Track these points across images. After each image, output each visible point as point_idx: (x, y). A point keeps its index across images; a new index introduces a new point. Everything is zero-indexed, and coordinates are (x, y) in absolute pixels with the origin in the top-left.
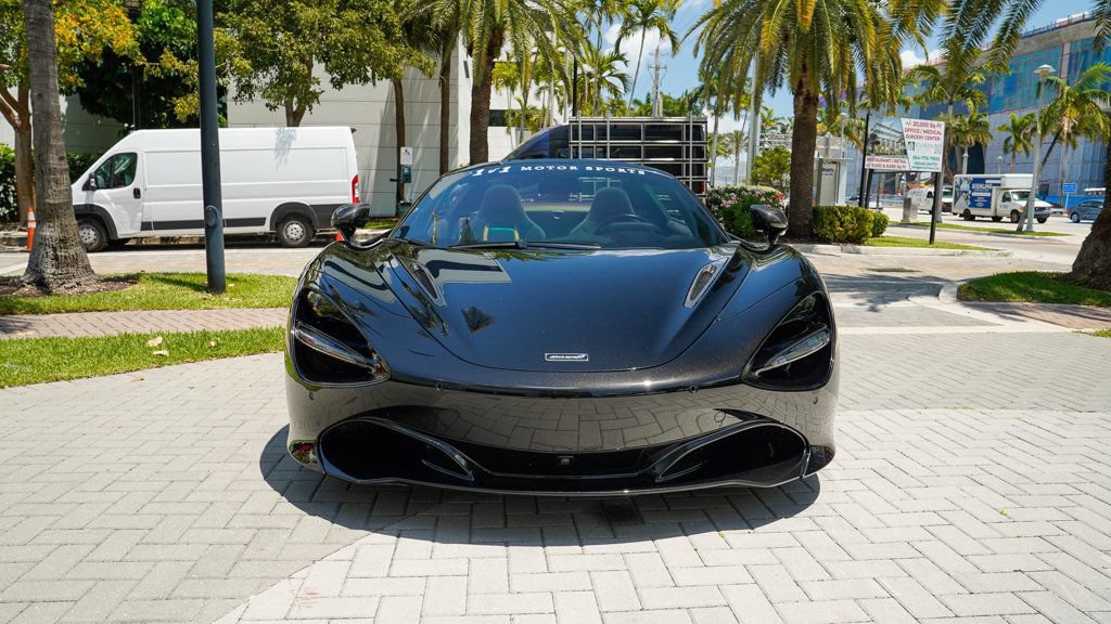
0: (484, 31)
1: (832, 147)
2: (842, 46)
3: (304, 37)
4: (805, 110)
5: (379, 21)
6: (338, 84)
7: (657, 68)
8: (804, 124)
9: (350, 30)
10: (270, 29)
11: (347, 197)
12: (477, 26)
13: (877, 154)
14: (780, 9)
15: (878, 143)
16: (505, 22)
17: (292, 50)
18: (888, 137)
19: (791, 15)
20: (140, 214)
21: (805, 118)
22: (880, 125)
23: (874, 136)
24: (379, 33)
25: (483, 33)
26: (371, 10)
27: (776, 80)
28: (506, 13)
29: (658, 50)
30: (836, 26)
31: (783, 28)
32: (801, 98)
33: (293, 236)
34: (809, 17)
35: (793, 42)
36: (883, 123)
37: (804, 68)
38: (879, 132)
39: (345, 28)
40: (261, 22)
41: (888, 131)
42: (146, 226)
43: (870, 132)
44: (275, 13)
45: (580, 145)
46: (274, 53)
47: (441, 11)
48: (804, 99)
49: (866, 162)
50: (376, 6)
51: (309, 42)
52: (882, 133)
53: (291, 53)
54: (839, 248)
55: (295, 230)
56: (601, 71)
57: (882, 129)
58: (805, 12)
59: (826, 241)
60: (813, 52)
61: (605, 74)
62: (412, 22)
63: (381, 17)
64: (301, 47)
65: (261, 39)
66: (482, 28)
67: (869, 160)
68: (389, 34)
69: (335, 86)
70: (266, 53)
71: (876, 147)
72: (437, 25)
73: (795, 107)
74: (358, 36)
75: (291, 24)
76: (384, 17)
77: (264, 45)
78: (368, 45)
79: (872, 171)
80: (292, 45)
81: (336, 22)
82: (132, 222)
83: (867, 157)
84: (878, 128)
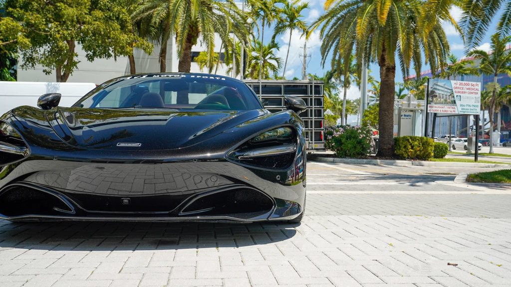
0: (185, 27)
1: (412, 102)
2: (408, 34)
3: (67, 27)
4: (387, 76)
5: (118, 19)
6: (90, 58)
7: (305, 57)
8: (387, 85)
9: (97, 22)
10: (44, 20)
12: (180, 23)
13: (435, 104)
14: (368, 13)
15: (436, 96)
16: (198, 22)
17: (59, 34)
18: (443, 93)
19: (374, 16)
21: (387, 81)
22: (437, 85)
23: (433, 92)
24: (116, 25)
25: (184, 28)
26: (112, 11)
27: (369, 58)
28: (198, 15)
29: (305, 45)
30: (404, 22)
31: (370, 23)
32: (384, 68)
34: (385, 16)
35: (376, 32)
36: (439, 84)
37: (384, 50)
38: (436, 89)
39: (95, 22)
40: (38, 15)
41: (443, 89)
43: (430, 89)
44: (48, 10)
46: (47, 36)
47: (158, 14)
48: (386, 69)
49: (429, 109)
50: (116, 9)
51: (70, 30)
52: (439, 90)
53: (58, 36)
54: (410, 162)
56: (264, 56)
57: (438, 87)
58: (382, 14)
59: (403, 158)
60: (389, 38)
61: (266, 58)
62: (140, 20)
63: (119, 16)
64: (65, 32)
65: (38, 26)
66: (183, 24)
67: (430, 107)
68: (123, 27)
69: (89, 59)
70: (41, 35)
71: (435, 99)
72: (155, 23)
73: (381, 74)
74: (102, 26)
75: (58, 17)
76: (121, 16)
77: (40, 30)
78: (109, 32)
79: (435, 115)
80: (59, 31)
81: (88, 18)
83: (429, 105)
84: (435, 87)
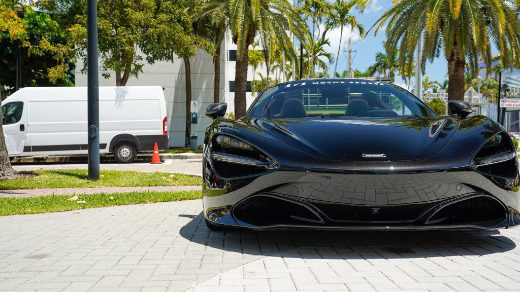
0: (244, 27)
1: (473, 97)
2: (481, 27)
3: (132, 30)
4: (456, 70)
5: (179, 21)
6: (151, 61)
7: (350, 52)
8: (456, 80)
9: (162, 25)
10: (111, 25)
11: (159, 131)
12: (240, 23)
13: (508, 98)
14: (438, 6)
15: (508, 90)
16: (258, 21)
17: (125, 38)
18: (516, 86)
19: (446, 9)
20: (23, 141)
21: (456, 76)
22: (510, 79)
23: (505, 86)
24: (179, 27)
25: (244, 28)
26: (173, 14)
27: (434, 52)
28: (259, 15)
29: (350, 40)
30: (477, 15)
31: (441, 18)
32: (453, 63)
33: (124, 156)
34: (458, 8)
35: (446, 26)
36: (512, 77)
37: (455, 43)
38: (509, 83)
40: (106, 21)
41: (516, 82)
42: (27, 149)
43: (502, 83)
44: (114, 15)
45: (309, 97)
46: (113, 40)
47: (217, 14)
48: (455, 63)
49: (501, 103)
50: (177, 12)
51: (136, 34)
52: (511, 83)
53: (124, 40)
55: (125, 152)
56: (315, 53)
57: (511, 81)
58: (454, 6)
60: (461, 31)
61: (317, 55)
62: (197, 22)
63: (180, 18)
64: (130, 36)
65: (105, 31)
66: (243, 24)
67: (503, 101)
68: (185, 29)
69: (149, 62)
70: (108, 40)
71: (507, 93)
72: (215, 23)
73: (449, 69)
74: (168, 29)
75: (125, 22)
76: (182, 18)
77: (107, 35)
78: (174, 35)
79: (504, 109)
80: (124, 35)
81: (153, 22)
82: (18, 147)
83: (501, 100)
84: (508, 80)
